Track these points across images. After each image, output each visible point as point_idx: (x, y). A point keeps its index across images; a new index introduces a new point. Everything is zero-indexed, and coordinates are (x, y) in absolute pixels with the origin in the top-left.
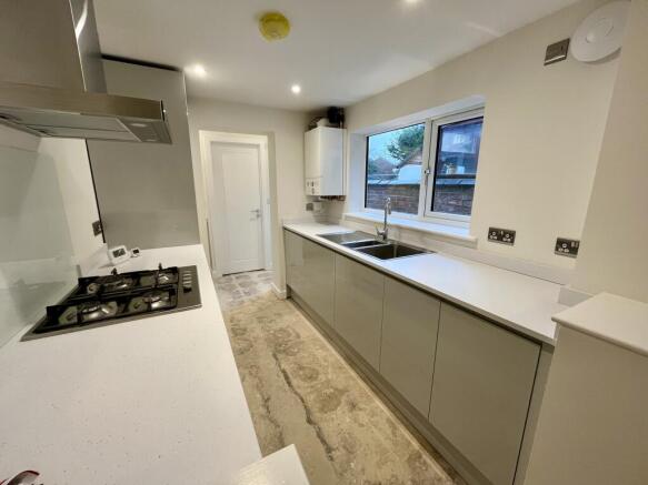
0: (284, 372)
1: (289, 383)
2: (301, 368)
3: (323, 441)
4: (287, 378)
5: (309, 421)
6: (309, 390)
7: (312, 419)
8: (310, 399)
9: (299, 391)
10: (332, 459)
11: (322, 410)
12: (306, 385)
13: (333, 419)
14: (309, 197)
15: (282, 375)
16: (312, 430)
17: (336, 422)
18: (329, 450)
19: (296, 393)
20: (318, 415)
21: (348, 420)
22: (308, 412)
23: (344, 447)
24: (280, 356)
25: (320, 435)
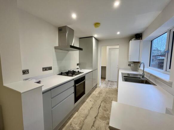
0: (100, 105)
1: (99, 108)
2: (105, 107)
3: (94, 123)
4: (100, 107)
5: (95, 118)
6: (101, 112)
7: (96, 118)
8: (100, 114)
9: (99, 111)
10: (92, 127)
11: (100, 118)
12: (102, 111)
13: (100, 122)
14: (129, 62)
15: (99, 105)
16: (94, 119)
17: (100, 123)
18: (93, 126)
19: (98, 111)
20: (98, 118)
21: (104, 125)
22: (97, 116)
23: (97, 128)
24: (103, 102)
25: (94, 122)
